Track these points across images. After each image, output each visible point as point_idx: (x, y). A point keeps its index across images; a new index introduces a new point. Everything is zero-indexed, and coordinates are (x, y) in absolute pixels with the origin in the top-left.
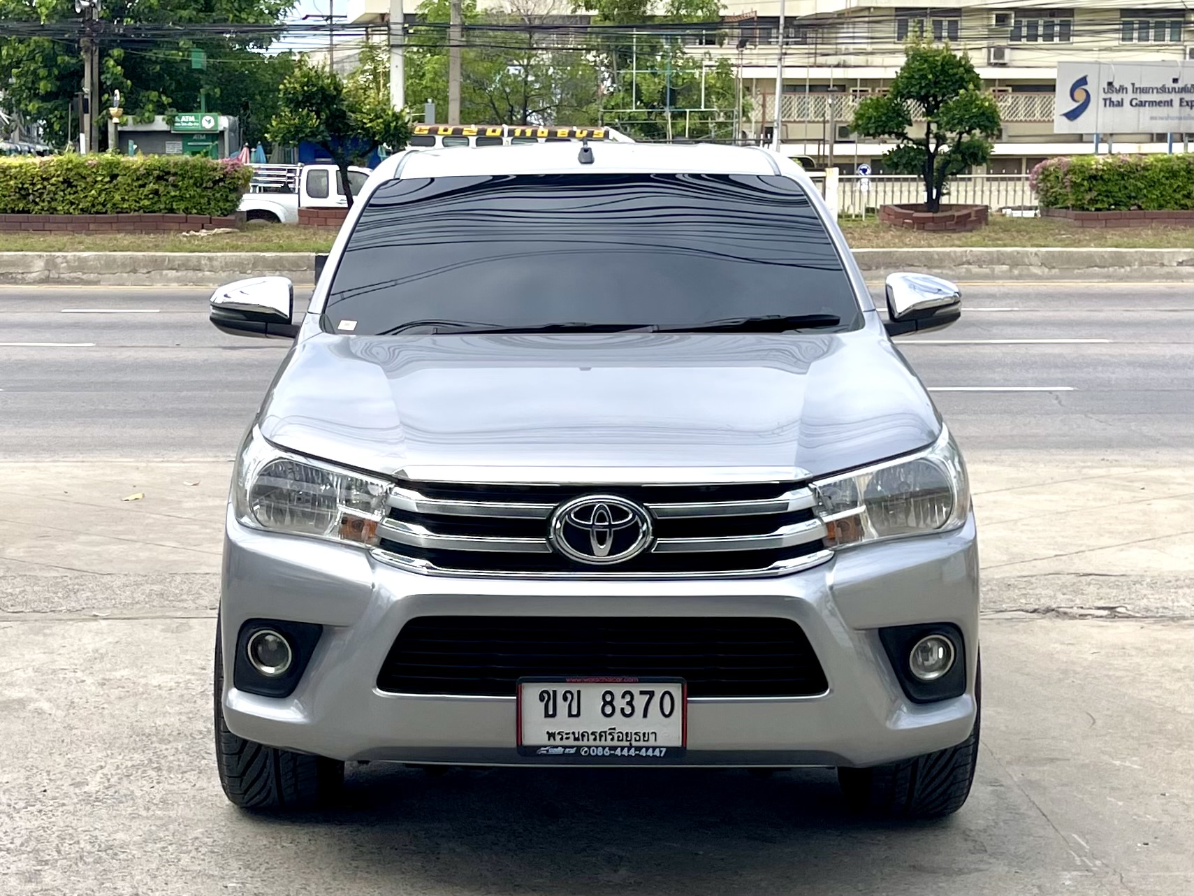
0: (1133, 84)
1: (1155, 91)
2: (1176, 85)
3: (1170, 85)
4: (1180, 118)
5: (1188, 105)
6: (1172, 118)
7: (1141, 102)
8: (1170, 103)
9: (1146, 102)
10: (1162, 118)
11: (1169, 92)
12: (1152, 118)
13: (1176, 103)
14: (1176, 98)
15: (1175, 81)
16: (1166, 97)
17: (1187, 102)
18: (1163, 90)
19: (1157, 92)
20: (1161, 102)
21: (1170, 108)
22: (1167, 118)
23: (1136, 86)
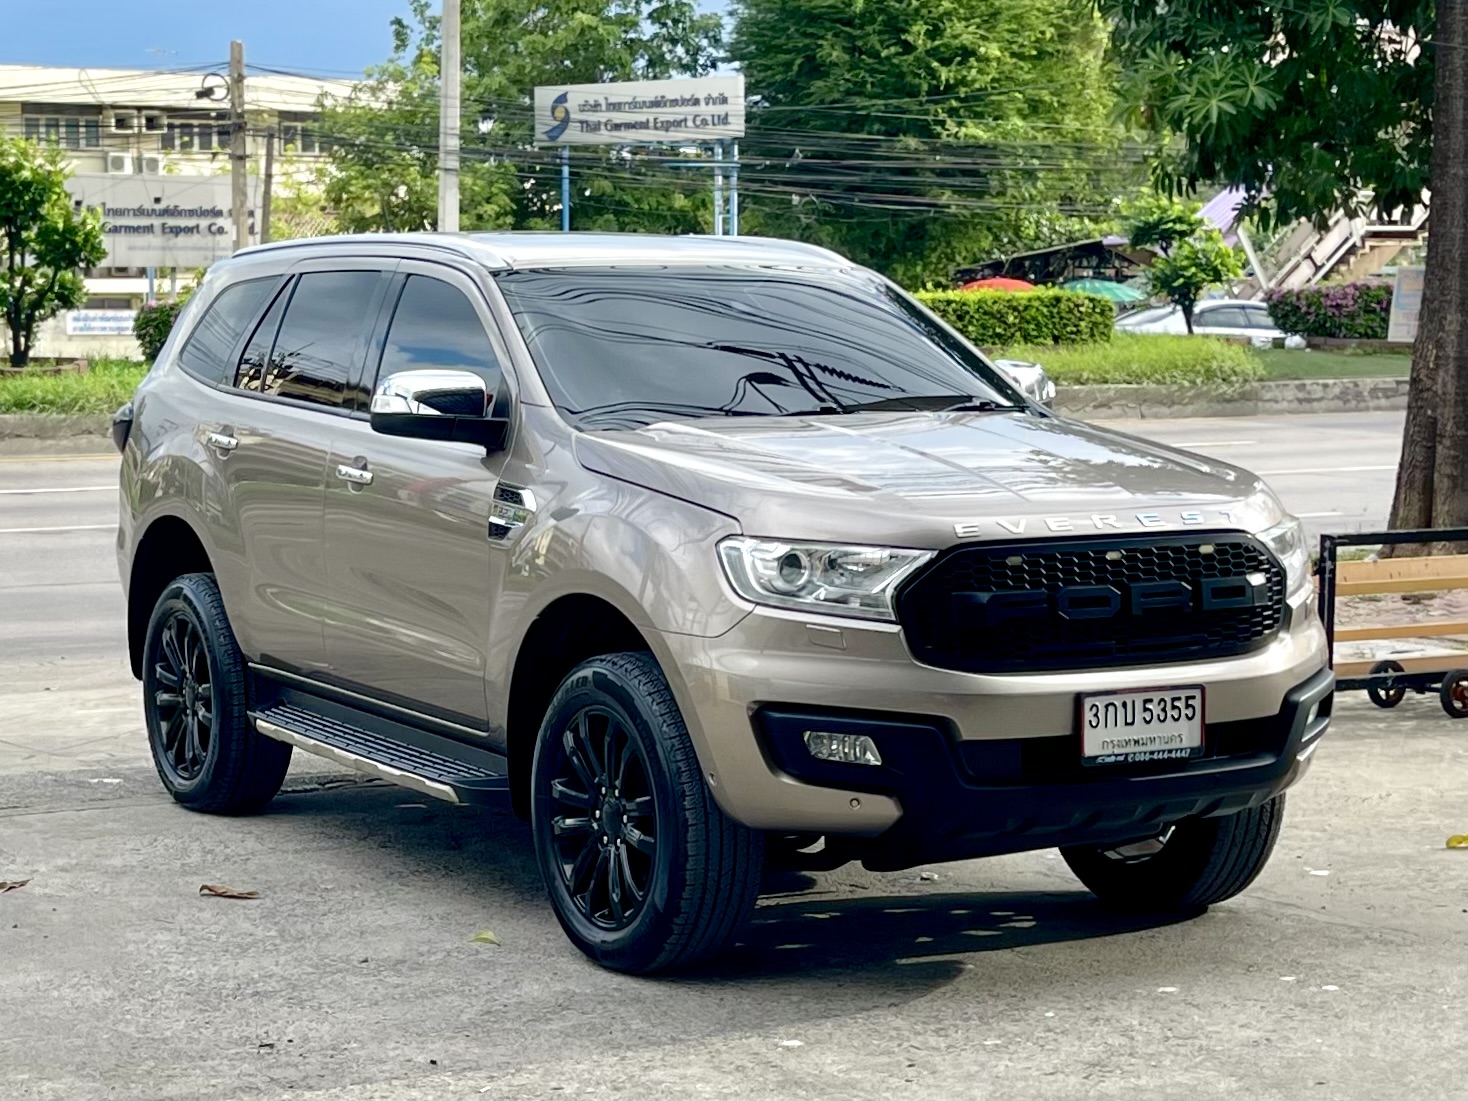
0: (104, 204)
1: (131, 213)
2: (158, 207)
3: (149, 205)
4: (164, 249)
5: (172, 231)
6: (155, 248)
7: (116, 227)
8: (149, 229)
9: (121, 227)
10: (142, 248)
11: (148, 215)
12: (131, 248)
13: (158, 229)
14: (157, 222)
15: (157, 200)
16: (144, 222)
17: (171, 228)
18: (140, 212)
19: (135, 215)
20: (139, 227)
21: (151, 235)
22: (149, 248)
23: (108, 206)
